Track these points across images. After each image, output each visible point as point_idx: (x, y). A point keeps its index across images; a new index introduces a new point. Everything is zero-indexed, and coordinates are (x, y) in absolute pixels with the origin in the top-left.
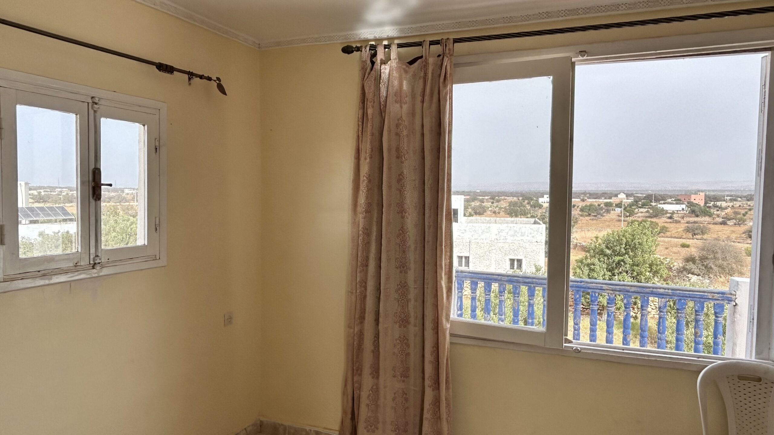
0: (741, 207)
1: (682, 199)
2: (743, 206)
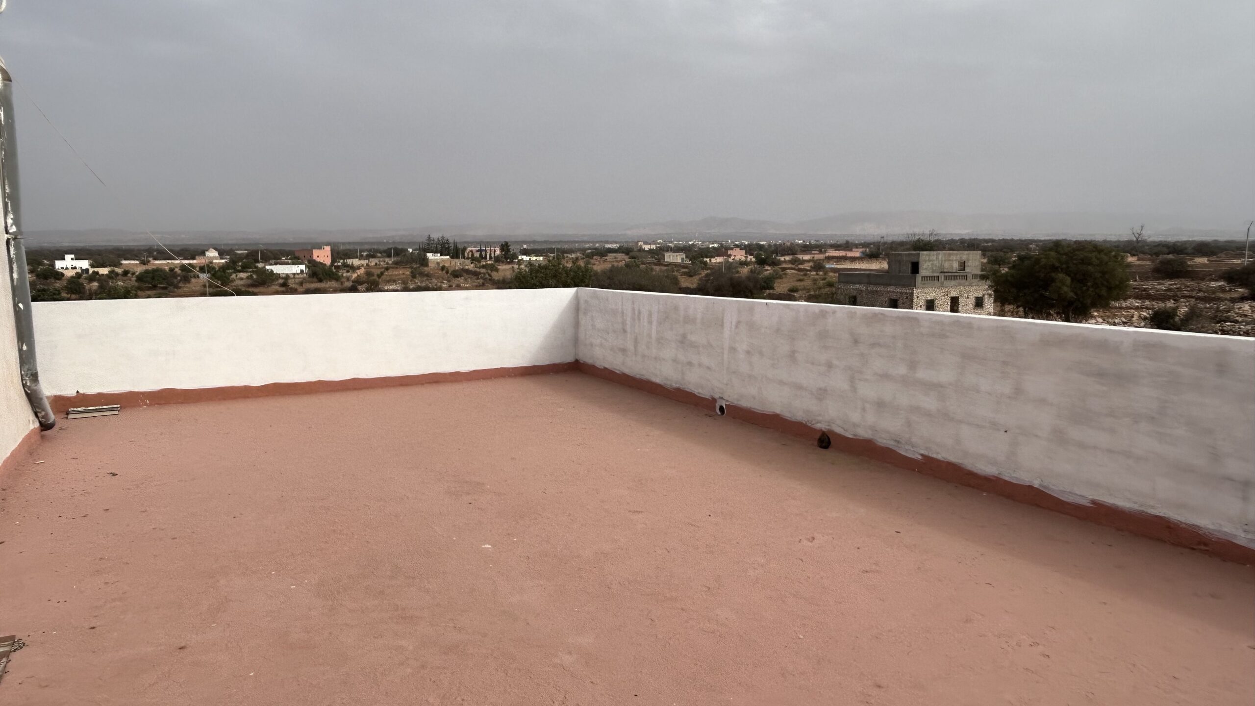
0: (378, 266)
1: (302, 256)
2: (380, 265)
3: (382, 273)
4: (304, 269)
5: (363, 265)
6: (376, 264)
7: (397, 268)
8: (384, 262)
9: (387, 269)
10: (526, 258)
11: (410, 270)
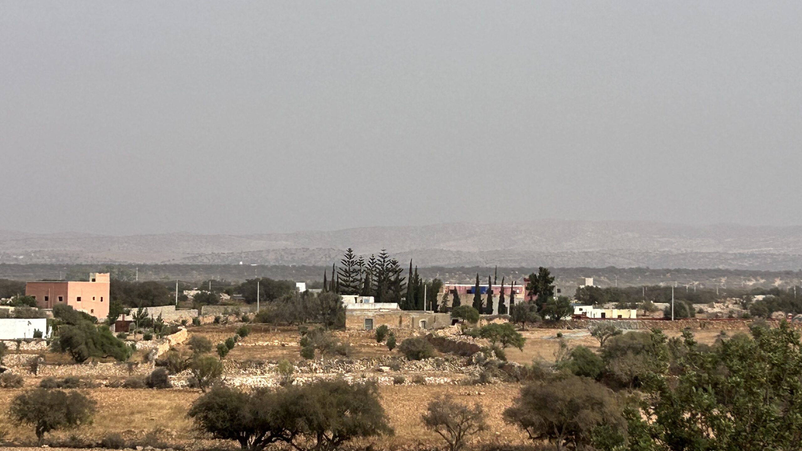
0: (220, 325)
1: (40, 298)
2: (226, 322)
3: (230, 344)
4: (43, 329)
5: (184, 323)
6: (217, 320)
7: (266, 331)
8: (237, 314)
9: (243, 333)
10: (592, 311)
11: (299, 338)
